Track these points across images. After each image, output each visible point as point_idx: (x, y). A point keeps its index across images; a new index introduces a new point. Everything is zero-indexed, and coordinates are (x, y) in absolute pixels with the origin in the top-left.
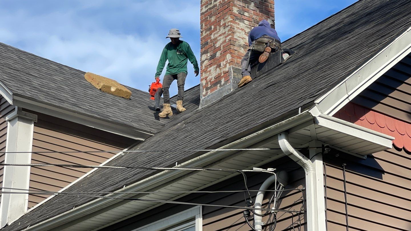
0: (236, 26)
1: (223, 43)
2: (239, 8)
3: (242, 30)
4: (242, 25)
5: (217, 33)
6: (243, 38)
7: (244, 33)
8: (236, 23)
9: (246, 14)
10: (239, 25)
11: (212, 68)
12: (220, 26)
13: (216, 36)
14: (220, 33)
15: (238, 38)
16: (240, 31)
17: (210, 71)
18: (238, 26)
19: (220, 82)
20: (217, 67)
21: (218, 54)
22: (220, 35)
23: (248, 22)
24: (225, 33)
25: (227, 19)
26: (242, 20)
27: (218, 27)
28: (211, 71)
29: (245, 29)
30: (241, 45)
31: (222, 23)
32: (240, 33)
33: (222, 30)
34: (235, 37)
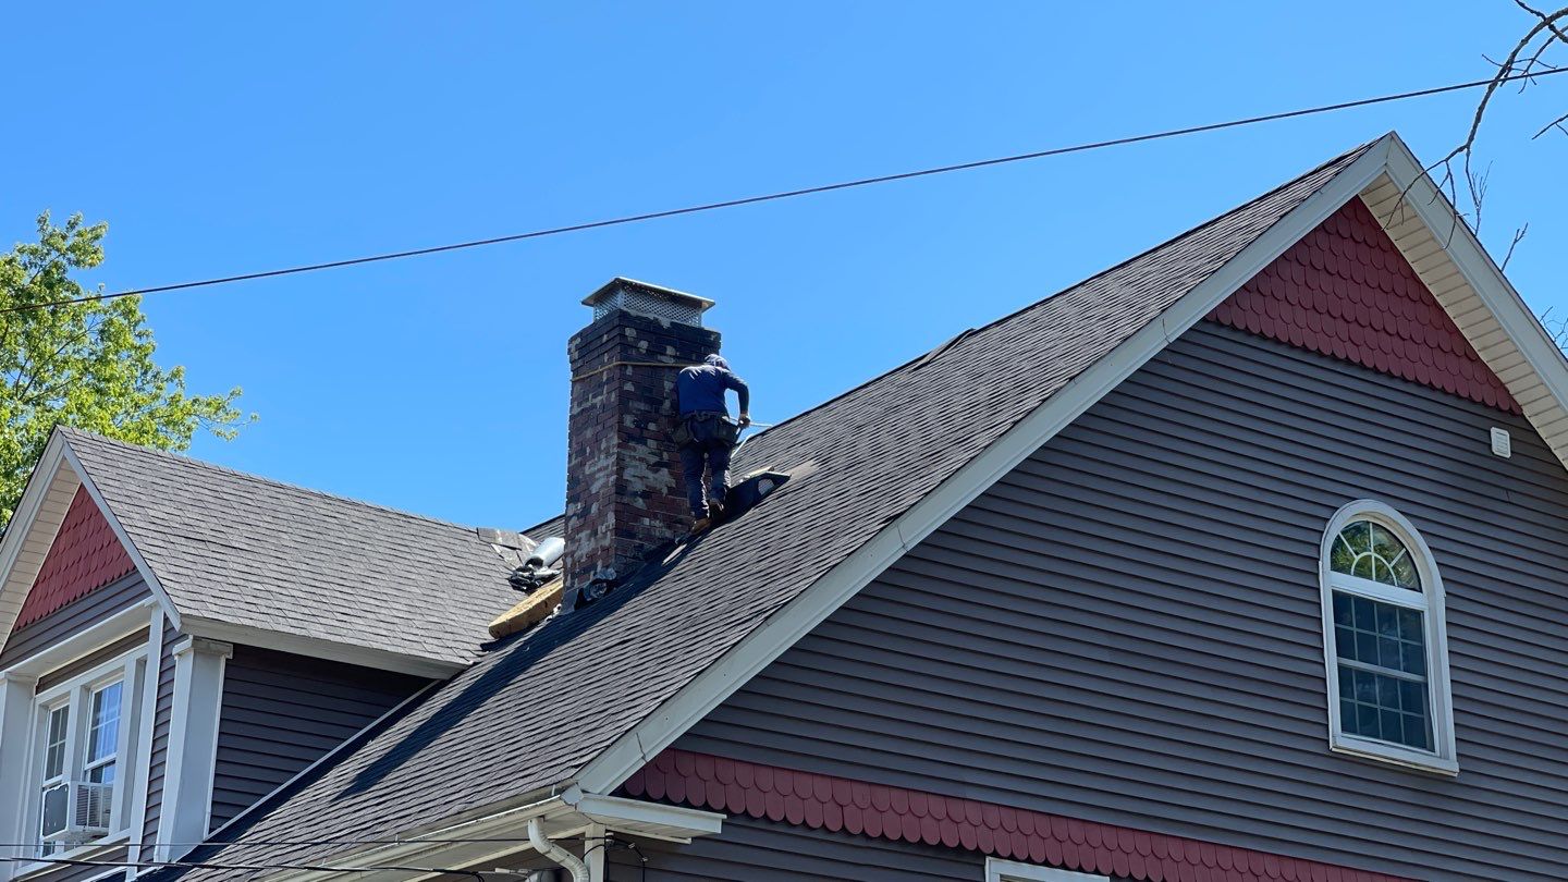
0: (629, 454)
1: (602, 487)
2: (636, 416)
3: (641, 460)
4: (641, 450)
5: (594, 464)
6: (642, 478)
7: (644, 466)
8: (630, 448)
9: (652, 426)
10: (635, 450)
11: (583, 535)
12: (600, 451)
13: (592, 469)
14: (600, 465)
15: (632, 479)
16: (638, 463)
17: (580, 539)
18: (633, 454)
19: (594, 567)
20: (591, 536)
21: (594, 509)
22: (600, 470)
23: (655, 443)
24: (606, 468)
25: (611, 438)
26: (642, 441)
27: (596, 453)
28: (582, 542)
29: (648, 458)
30: (637, 492)
31: (603, 446)
32: (636, 467)
33: (603, 462)
34: (625, 478)
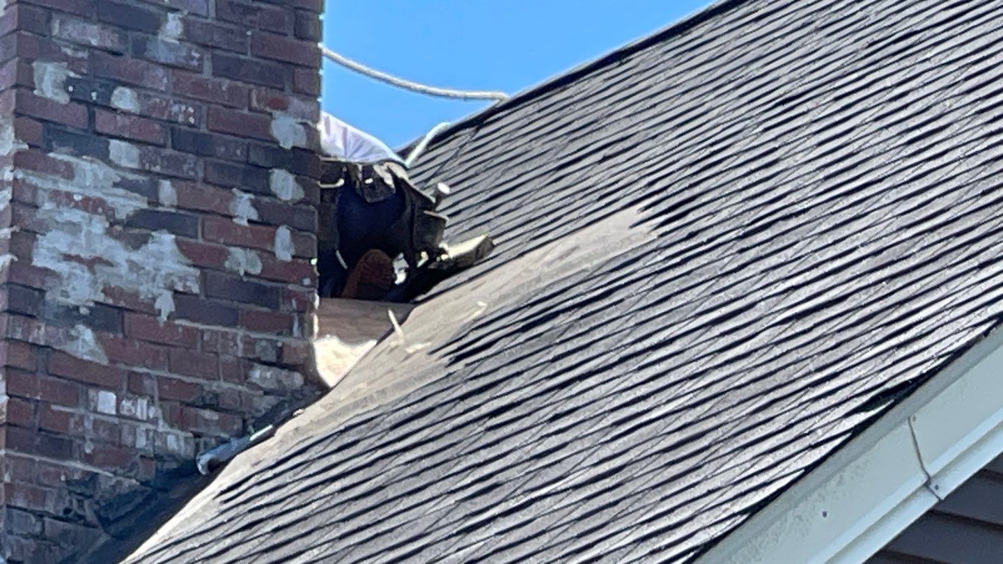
0: (49, 185)
2: (76, 64)
3: (92, 206)
6: (92, 263)
7: (99, 226)
8: (54, 168)
10: (70, 176)
18: (63, 187)
29: (110, 200)
30: (77, 308)
